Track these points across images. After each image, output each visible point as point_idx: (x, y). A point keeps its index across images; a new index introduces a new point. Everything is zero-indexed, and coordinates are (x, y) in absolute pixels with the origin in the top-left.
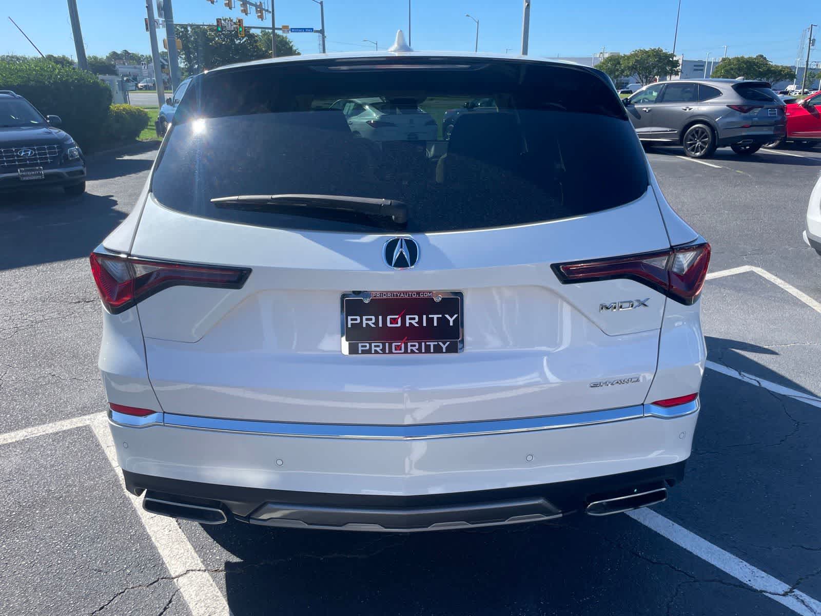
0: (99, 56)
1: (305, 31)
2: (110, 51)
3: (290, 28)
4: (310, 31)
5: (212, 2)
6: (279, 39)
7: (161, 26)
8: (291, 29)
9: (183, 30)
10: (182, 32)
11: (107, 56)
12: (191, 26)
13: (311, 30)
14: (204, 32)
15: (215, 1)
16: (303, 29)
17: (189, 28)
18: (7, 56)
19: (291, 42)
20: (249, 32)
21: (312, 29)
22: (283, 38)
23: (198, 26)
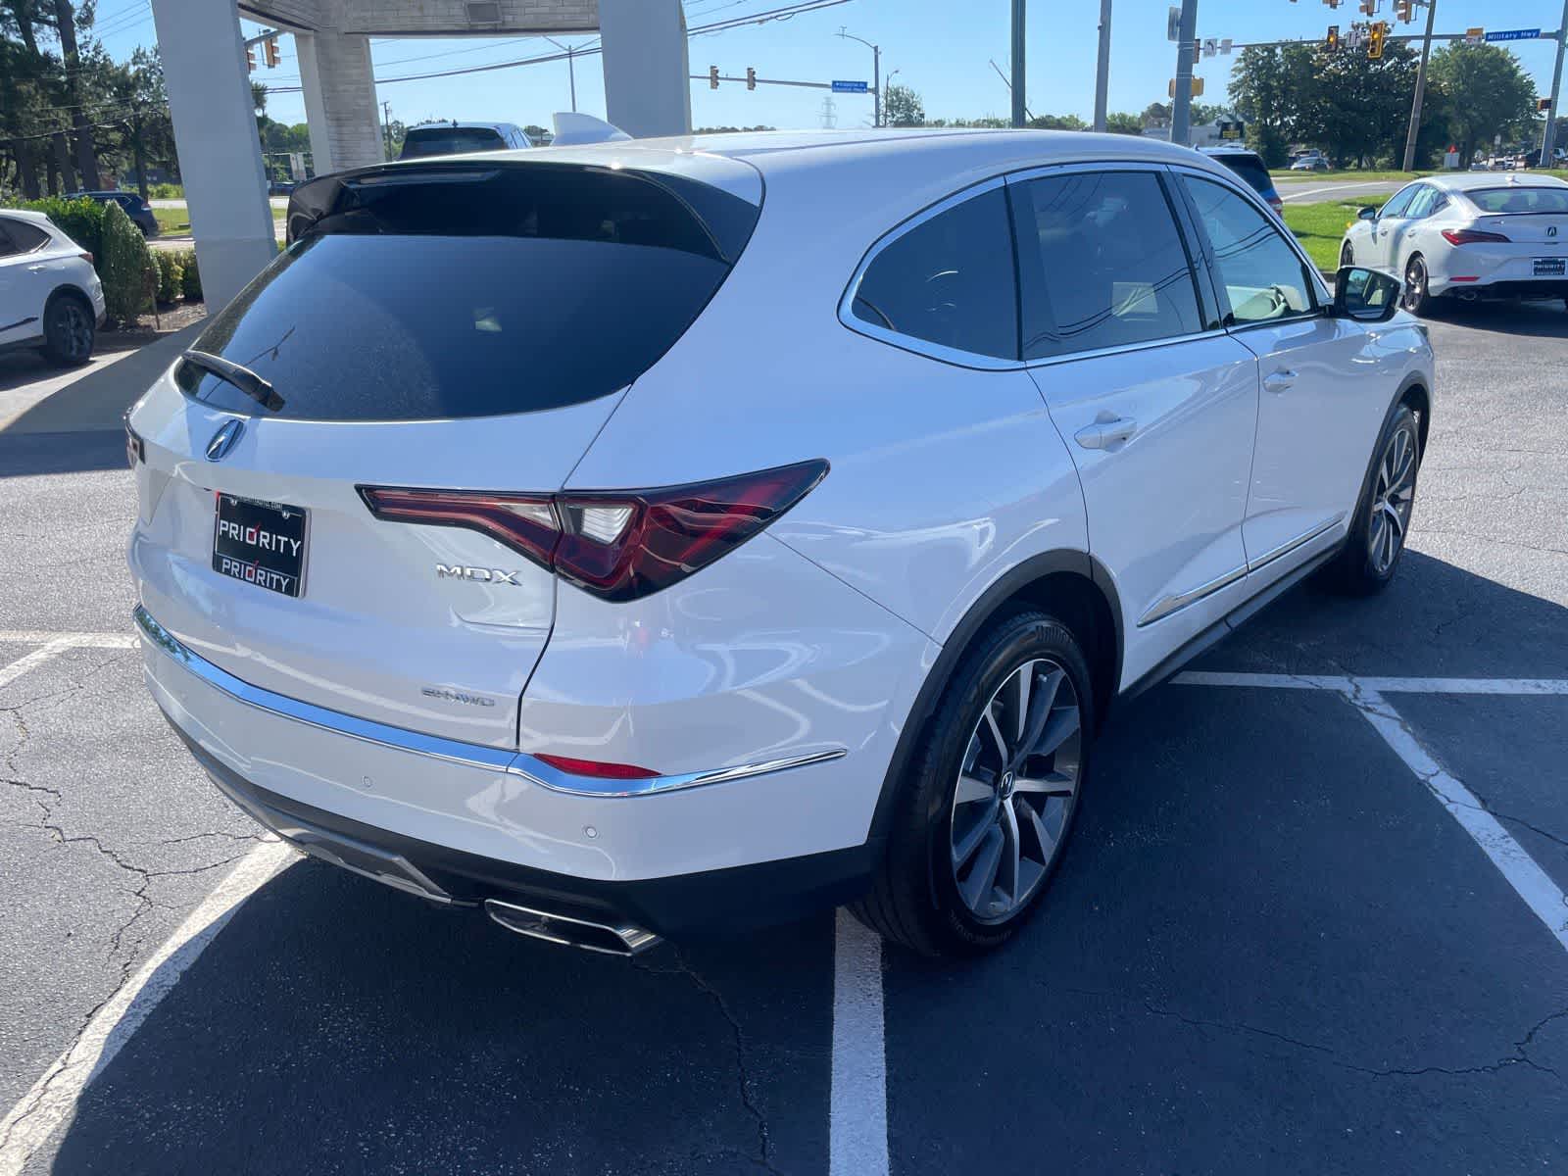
0: (1130, 114)
1: (1519, 37)
2: (1150, 103)
3: (1484, 32)
4: (1531, 37)
5: (1334, 6)
6: (1488, 55)
7: (1219, 50)
8: (1488, 34)
9: (1266, 53)
10: (1263, 58)
11: (1143, 113)
12: (1283, 45)
13: (1535, 34)
14: (1305, 56)
15: (1340, 1)
16: (1514, 32)
17: (1278, 51)
18: (984, 121)
19: (1515, 61)
20: (1403, 47)
21: (1538, 31)
22: (1498, 52)
23: (1297, 45)
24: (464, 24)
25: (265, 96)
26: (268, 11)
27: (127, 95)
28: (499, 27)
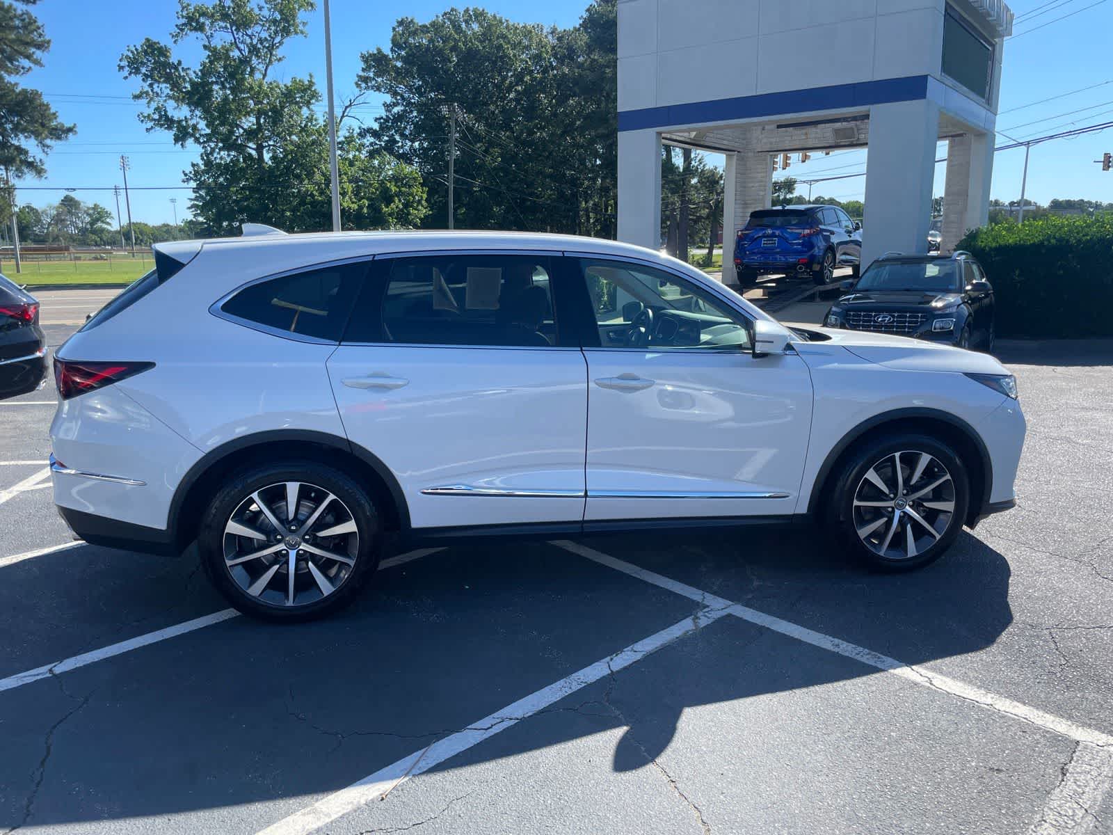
24: (831, 142)
25: (795, 185)
26: (702, 143)
27: (713, 187)
28: (855, 143)
